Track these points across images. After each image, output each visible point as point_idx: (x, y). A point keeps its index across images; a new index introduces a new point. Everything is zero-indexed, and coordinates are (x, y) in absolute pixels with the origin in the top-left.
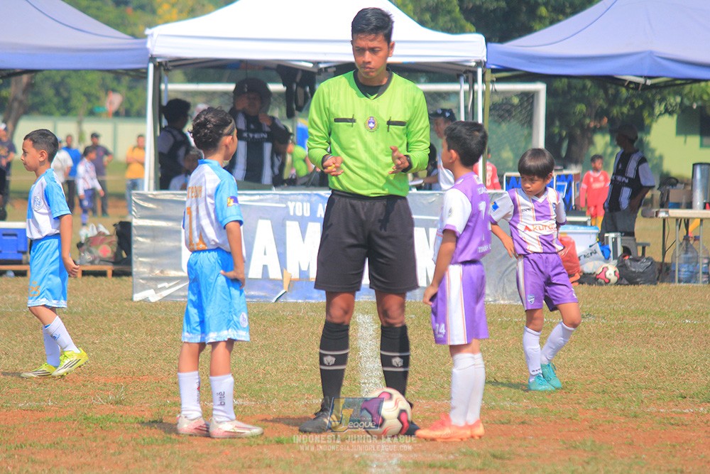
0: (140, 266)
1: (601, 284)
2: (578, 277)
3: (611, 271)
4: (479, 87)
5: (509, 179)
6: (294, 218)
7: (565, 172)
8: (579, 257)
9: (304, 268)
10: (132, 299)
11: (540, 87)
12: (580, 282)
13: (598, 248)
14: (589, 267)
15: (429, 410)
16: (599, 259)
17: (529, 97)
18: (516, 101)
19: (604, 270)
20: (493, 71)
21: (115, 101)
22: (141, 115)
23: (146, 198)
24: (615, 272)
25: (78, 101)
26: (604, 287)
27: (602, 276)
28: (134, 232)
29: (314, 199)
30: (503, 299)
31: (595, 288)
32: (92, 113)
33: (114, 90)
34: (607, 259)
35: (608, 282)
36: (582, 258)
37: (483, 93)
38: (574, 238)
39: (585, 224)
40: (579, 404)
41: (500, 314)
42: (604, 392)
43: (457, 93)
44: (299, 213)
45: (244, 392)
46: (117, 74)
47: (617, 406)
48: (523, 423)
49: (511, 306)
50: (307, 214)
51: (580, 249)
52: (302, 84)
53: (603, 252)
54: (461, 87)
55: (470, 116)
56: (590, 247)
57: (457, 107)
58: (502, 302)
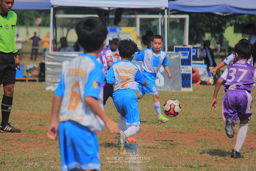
0: (48, 78)
1: (207, 85)
2: (200, 82)
3: (211, 80)
4: (166, 16)
5: (176, 48)
7: (196, 46)
8: (200, 76)
10: (45, 89)
11: (187, 17)
12: (201, 84)
14: (204, 79)
15: (148, 128)
16: (207, 76)
17: (183, 20)
18: (178, 21)
19: (209, 80)
20: (171, 11)
21: (39, 21)
22: (48, 25)
23: (50, 55)
24: (213, 81)
25: (27, 21)
26: (209, 86)
27: (208, 82)
28: (46, 66)
30: (174, 90)
31: (206, 86)
32: (31, 25)
33: (39, 17)
34: (210, 76)
35: (210, 84)
36: (201, 76)
37: (167, 19)
38: (199, 69)
39: (202, 64)
40: (200, 126)
41: (173, 95)
42: (209, 122)
43: (158, 19)
46: (40, 11)
47: (213, 127)
48: (181, 133)
49: (176, 92)
51: (201, 73)
52: (104, 15)
53: (208, 74)
54: (159, 16)
55: (163, 27)
56: (204, 72)
57: (158, 24)
58: (173, 91)
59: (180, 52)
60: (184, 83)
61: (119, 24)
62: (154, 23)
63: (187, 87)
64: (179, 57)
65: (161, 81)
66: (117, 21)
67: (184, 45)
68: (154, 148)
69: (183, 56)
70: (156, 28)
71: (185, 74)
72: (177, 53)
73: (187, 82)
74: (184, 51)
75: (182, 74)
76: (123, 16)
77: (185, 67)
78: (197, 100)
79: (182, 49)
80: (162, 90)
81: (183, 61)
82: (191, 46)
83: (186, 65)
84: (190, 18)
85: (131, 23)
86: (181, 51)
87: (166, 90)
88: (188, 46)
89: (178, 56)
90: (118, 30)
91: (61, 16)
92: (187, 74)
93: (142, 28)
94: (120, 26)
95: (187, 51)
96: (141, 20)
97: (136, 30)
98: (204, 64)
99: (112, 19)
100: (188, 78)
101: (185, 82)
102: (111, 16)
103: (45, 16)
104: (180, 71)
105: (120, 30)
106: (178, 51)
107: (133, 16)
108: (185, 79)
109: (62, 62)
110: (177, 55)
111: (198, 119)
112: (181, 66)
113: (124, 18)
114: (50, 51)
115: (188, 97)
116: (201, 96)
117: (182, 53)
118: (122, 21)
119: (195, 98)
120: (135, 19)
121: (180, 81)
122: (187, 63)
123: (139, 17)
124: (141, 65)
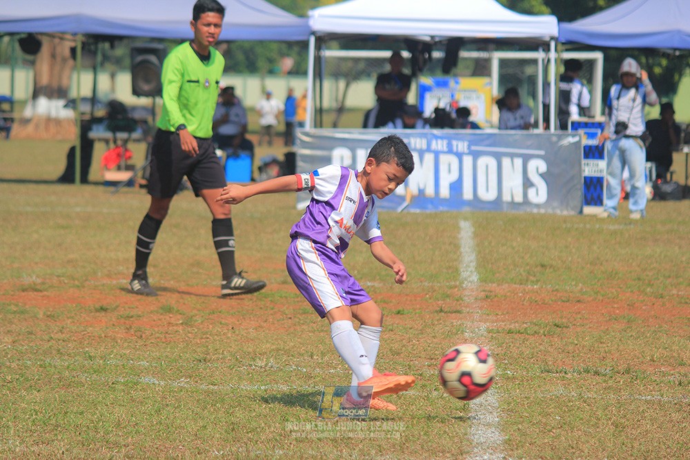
2: (623, 195)
4: (553, 55)
6: (415, 150)
9: (422, 187)
10: (294, 207)
11: (598, 56)
12: (625, 198)
17: (591, 63)
20: (563, 44)
21: (288, 63)
22: (305, 73)
23: (307, 134)
24: (651, 192)
25: (261, 63)
28: (298, 159)
29: (429, 137)
32: (271, 72)
33: (288, 55)
36: (626, 182)
37: (556, 60)
40: (621, 288)
41: (565, 222)
42: (639, 279)
43: (535, 61)
44: (418, 146)
46: (290, 44)
47: (648, 289)
48: (579, 301)
50: (424, 147)
52: (423, 52)
54: (539, 55)
57: (537, 71)
58: (565, 213)
59: (581, 132)
60: (589, 197)
61: (454, 71)
62: (529, 70)
63: (596, 204)
64: (579, 142)
65: (540, 193)
66: (449, 65)
67: (590, 117)
68: (522, 333)
69: (588, 138)
70: (532, 80)
71: (591, 178)
72: (574, 132)
73: (595, 195)
74: (590, 127)
75: (585, 178)
76: (464, 54)
77: (591, 162)
78: (614, 233)
79: (586, 125)
80: (542, 211)
81: (587, 150)
83: (594, 157)
84: (606, 60)
85: (481, 69)
86: (583, 127)
87: (550, 211)
88: (599, 118)
89: (577, 139)
90: (452, 83)
91: (332, 53)
92: (595, 177)
93: (503, 79)
94: (456, 76)
95: (596, 128)
96: (503, 63)
97: (491, 84)
99: (438, 60)
100: (598, 188)
101: (592, 195)
102: (437, 54)
103: (299, 54)
104: (580, 171)
105: (457, 83)
106: (576, 129)
107: (483, 55)
108: (592, 188)
109: (331, 149)
110: (573, 136)
111: (616, 274)
112: (584, 161)
113: (464, 58)
114: (308, 127)
115: (597, 226)
116: (625, 224)
117: (585, 133)
118: (460, 65)
119: (612, 227)
120: (488, 61)
121: (579, 193)
122: (597, 154)
123: (497, 56)
124: (498, 157)
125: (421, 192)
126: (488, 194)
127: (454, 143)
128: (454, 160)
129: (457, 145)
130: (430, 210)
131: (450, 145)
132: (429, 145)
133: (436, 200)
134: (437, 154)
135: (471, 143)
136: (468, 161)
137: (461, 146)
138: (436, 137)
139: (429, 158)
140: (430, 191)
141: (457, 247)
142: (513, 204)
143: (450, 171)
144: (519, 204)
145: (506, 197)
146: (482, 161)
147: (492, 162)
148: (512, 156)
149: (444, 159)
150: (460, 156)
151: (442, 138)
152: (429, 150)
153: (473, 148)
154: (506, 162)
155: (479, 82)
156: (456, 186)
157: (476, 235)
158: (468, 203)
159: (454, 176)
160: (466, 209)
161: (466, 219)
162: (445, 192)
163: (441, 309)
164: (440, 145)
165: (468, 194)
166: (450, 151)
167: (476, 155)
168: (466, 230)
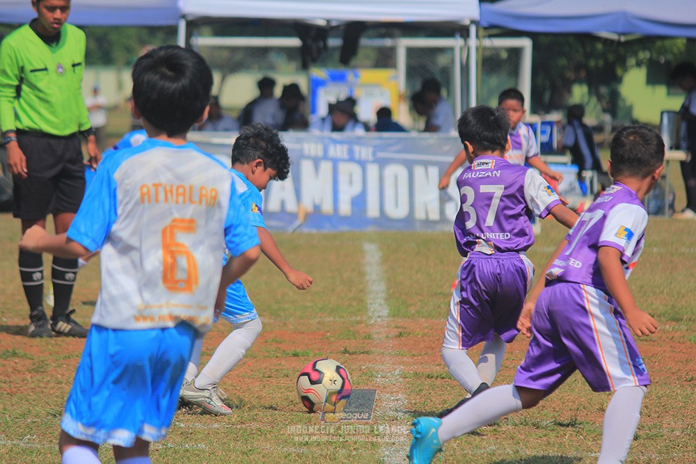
4: (473, 42)
6: (309, 157)
7: (549, 118)
9: (317, 202)
13: (577, 185)
15: (427, 327)
16: (578, 194)
17: (516, 53)
18: (504, 55)
19: (583, 204)
20: (486, 28)
25: (119, 53)
29: (326, 142)
32: (130, 63)
34: (584, 194)
36: (563, 194)
37: (477, 49)
39: (565, 164)
43: (451, 49)
44: (313, 153)
45: (265, 311)
50: (320, 153)
52: (316, 40)
53: (581, 188)
54: (456, 42)
55: (465, 69)
56: (571, 185)
57: (453, 61)
61: (354, 62)
62: (442, 60)
66: (348, 55)
68: (443, 378)
70: (447, 72)
76: (365, 41)
82: (536, 119)
84: (535, 47)
85: (385, 59)
88: (530, 119)
90: (350, 76)
91: (205, 41)
93: (411, 72)
94: (355, 67)
96: (411, 52)
97: (396, 77)
98: (570, 163)
99: (334, 49)
102: (333, 42)
105: (356, 76)
107: (388, 42)
113: (366, 47)
118: (361, 53)
120: (393, 50)
123: (404, 44)
124: (409, 165)
125: (317, 208)
126: (398, 211)
127: (356, 148)
128: (356, 169)
129: (360, 152)
130: (327, 230)
131: (351, 152)
132: (326, 151)
133: (335, 218)
134: (335, 162)
135: (376, 149)
136: (373, 170)
137: (364, 152)
138: (335, 142)
139: (326, 167)
140: (327, 207)
141: (362, 274)
142: (427, 222)
143: (351, 182)
144: (435, 222)
145: (420, 214)
146: (391, 170)
147: (402, 172)
148: (426, 164)
149: (344, 168)
150: (363, 164)
151: (341, 142)
152: (325, 157)
153: (381, 155)
154: (419, 171)
155: (382, 75)
156: (359, 202)
157: (385, 260)
158: (374, 222)
159: (356, 189)
160: (370, 229)
161: (371, 241)
162: (345, 208)
163: (346, 350)
164: (338, 151)
165: (373, 211)
166: (351, 159)
167: (382, 163)
168: (372, 254)
